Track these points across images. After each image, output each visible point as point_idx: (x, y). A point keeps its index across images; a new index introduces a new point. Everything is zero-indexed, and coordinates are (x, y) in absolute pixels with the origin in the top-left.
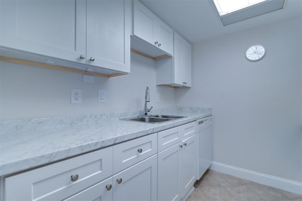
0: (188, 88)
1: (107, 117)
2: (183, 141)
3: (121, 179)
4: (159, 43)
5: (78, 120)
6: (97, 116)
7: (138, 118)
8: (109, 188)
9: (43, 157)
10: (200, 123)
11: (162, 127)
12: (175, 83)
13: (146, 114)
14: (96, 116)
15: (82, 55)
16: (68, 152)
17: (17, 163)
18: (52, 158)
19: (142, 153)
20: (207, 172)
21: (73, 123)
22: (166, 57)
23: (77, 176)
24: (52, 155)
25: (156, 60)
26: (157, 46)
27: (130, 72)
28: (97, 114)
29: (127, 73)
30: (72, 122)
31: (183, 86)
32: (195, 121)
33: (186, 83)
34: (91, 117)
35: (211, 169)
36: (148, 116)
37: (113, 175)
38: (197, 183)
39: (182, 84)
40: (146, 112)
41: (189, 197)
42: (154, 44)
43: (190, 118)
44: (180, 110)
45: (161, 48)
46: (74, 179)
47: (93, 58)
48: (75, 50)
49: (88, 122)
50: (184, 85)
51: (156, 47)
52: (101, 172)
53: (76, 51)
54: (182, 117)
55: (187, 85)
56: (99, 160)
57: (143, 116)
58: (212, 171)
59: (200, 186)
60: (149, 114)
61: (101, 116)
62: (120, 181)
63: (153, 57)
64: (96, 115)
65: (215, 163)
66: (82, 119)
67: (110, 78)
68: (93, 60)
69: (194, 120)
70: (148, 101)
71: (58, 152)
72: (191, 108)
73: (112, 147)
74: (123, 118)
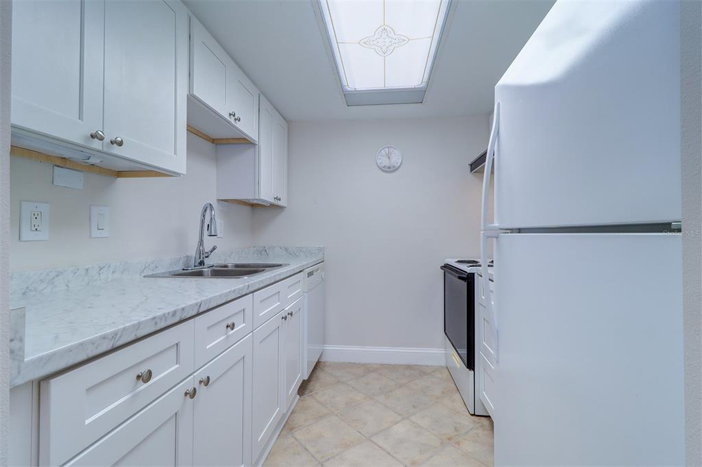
0: (280, 208)
1: (113, 272)
2: (286, 309)
3: (208, 378)
4: (236, 117)
5: (42, 281)
6: (89, 271)
7: (185, 271)
8: (192, 394)
9: (104, 337)
10: (310, 274)
11: (259, 282)
12: (262, 197)
13: (202, 263)
14: (87, 270)
15: (97, 131)
16: (137, 329)
17: (70, 350)
18: (117, 339)
19: (235, 330)
20: (317, 366)
21: (31, 290)
22: (244, 142)
23: (150, 373)
24: (116, 334)
25: (216, 144)
26: (232, 120)
27: (185, 173)
28: (91, 266)
29: (178, 174)
30: (28, 288)
31: (271, 204)
32: (300, 272)
33: (280, 200)
34: (75, 273)
35: (322, 361)
36: (206, 266)
37: (194, 372)
38: (303, 388)
39: (273, 201)
40: (201, 259)
41: (292, 413)
42: (227, 117)
43: (294, 266)
44: (263, 252)
45: (238, 125)
46: (146, 377)
47: (119, 139)
48: (80, 117)
49: (67, 286)
50: (277, 202)
51: (229, 122)
52: (178, 368)
53: (82, 120)
54: (280, 265)
55: (280, 203)
56: (173, 346)
57: (195, 266)
58: (324, 362)
59: (308, 391)
60: (207, 262)
61: (100, 270)
62: (207, 382)
63: (211, 136)
64: (87, 267)
65: (329, 347)
66: (53, 279)
67: (119, 179)
68: (120, 144)
69: (299, 270)
70: (213, 234)
71: (124, 329)
72: (286, 250)
73: (193, 320)
74: (150, 273)
